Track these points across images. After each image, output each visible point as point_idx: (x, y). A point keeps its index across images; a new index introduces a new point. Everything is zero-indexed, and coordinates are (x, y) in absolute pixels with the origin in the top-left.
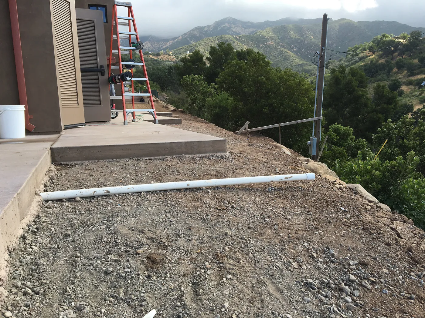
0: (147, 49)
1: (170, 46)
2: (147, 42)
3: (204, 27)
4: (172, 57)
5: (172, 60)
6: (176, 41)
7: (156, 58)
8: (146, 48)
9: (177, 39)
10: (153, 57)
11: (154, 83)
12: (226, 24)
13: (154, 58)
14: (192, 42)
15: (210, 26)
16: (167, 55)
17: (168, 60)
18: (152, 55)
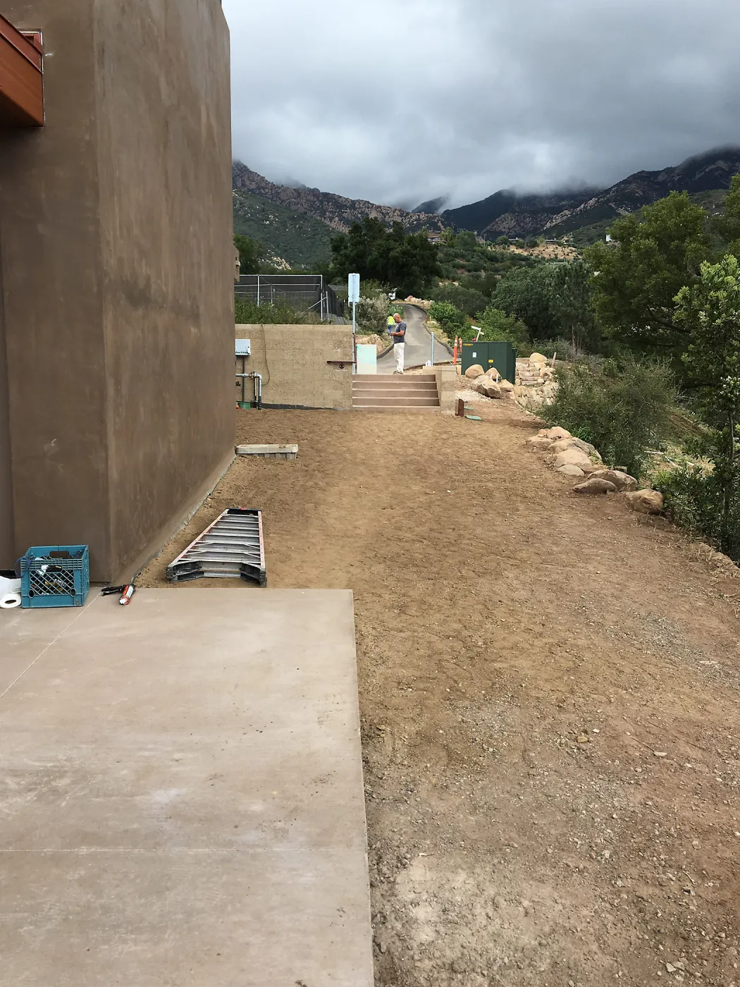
0: (505, 232)
1: (563, 222)
2: (507, 214)
3: (659, 173)
4: (567, 250)
5: (567, 257)
6: (581, 210)
7: (525, 254)
8: (503, 230)
9: (582, 206)
10: (518, 251)
11: (507, 316)
12: (721, 164)
13: (519, 254)
14: (621, 211)
15: (675, 168)
16: (554, 244)
17: (556, 258)
18: (515, 244)
